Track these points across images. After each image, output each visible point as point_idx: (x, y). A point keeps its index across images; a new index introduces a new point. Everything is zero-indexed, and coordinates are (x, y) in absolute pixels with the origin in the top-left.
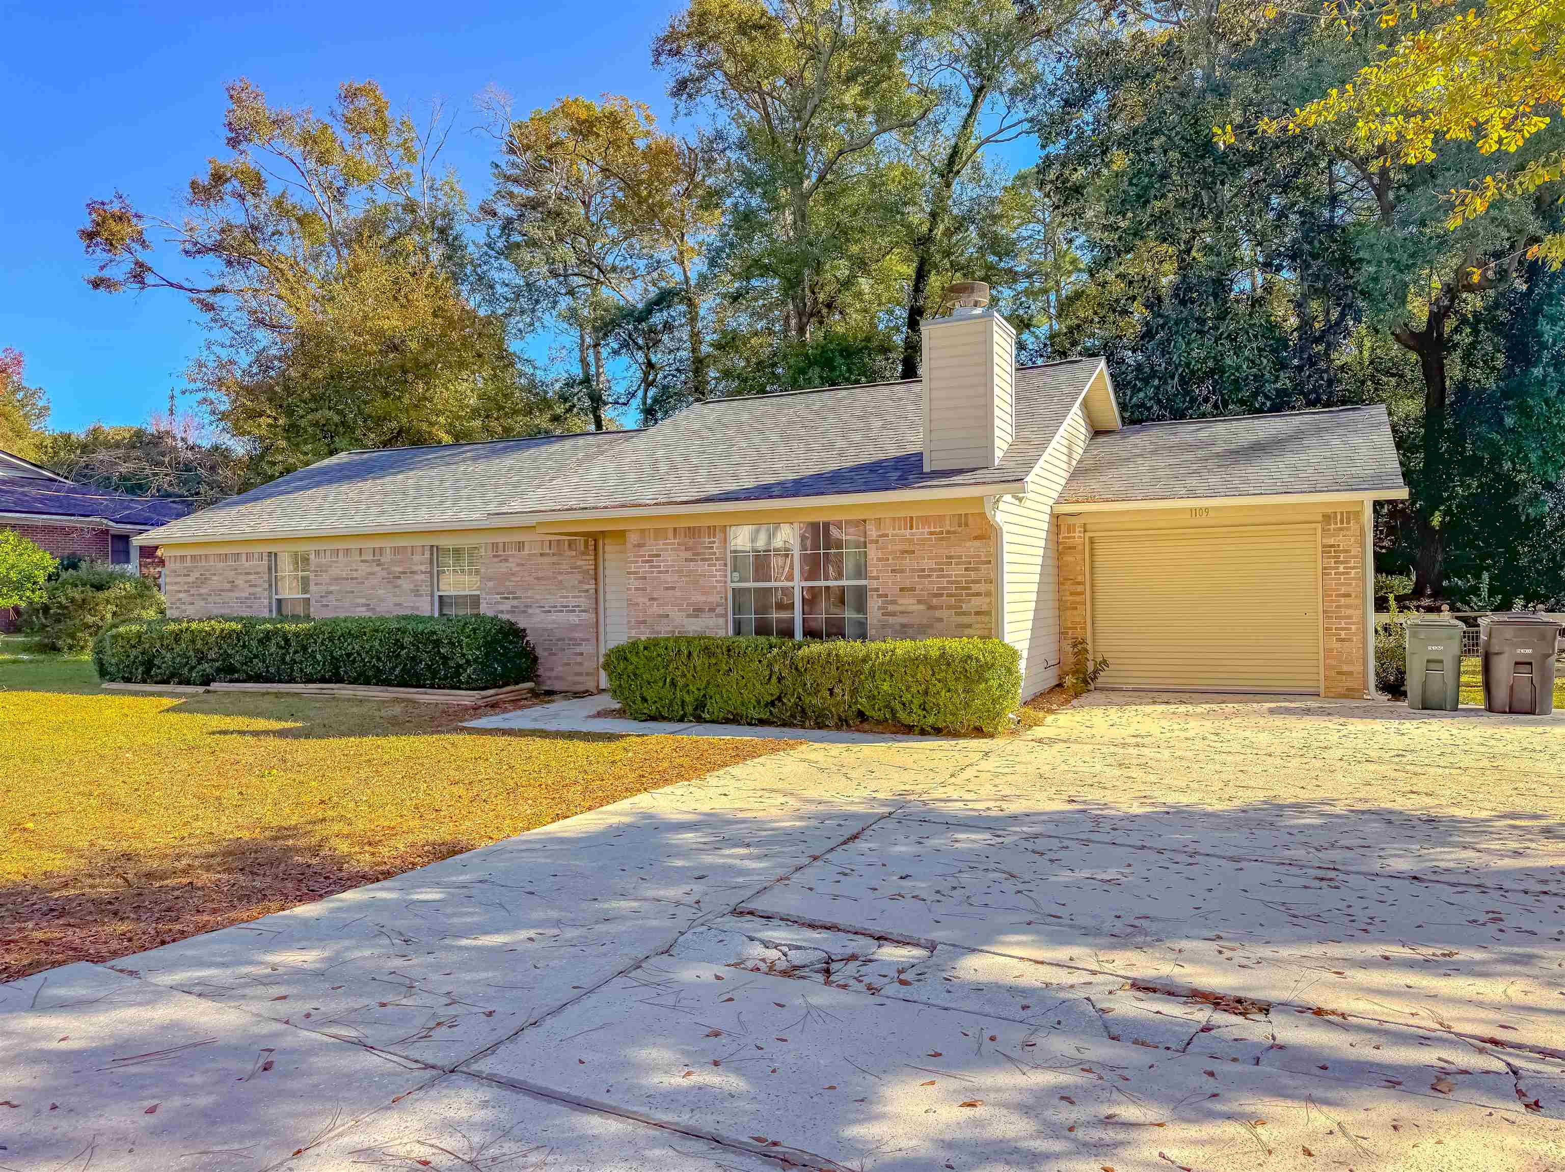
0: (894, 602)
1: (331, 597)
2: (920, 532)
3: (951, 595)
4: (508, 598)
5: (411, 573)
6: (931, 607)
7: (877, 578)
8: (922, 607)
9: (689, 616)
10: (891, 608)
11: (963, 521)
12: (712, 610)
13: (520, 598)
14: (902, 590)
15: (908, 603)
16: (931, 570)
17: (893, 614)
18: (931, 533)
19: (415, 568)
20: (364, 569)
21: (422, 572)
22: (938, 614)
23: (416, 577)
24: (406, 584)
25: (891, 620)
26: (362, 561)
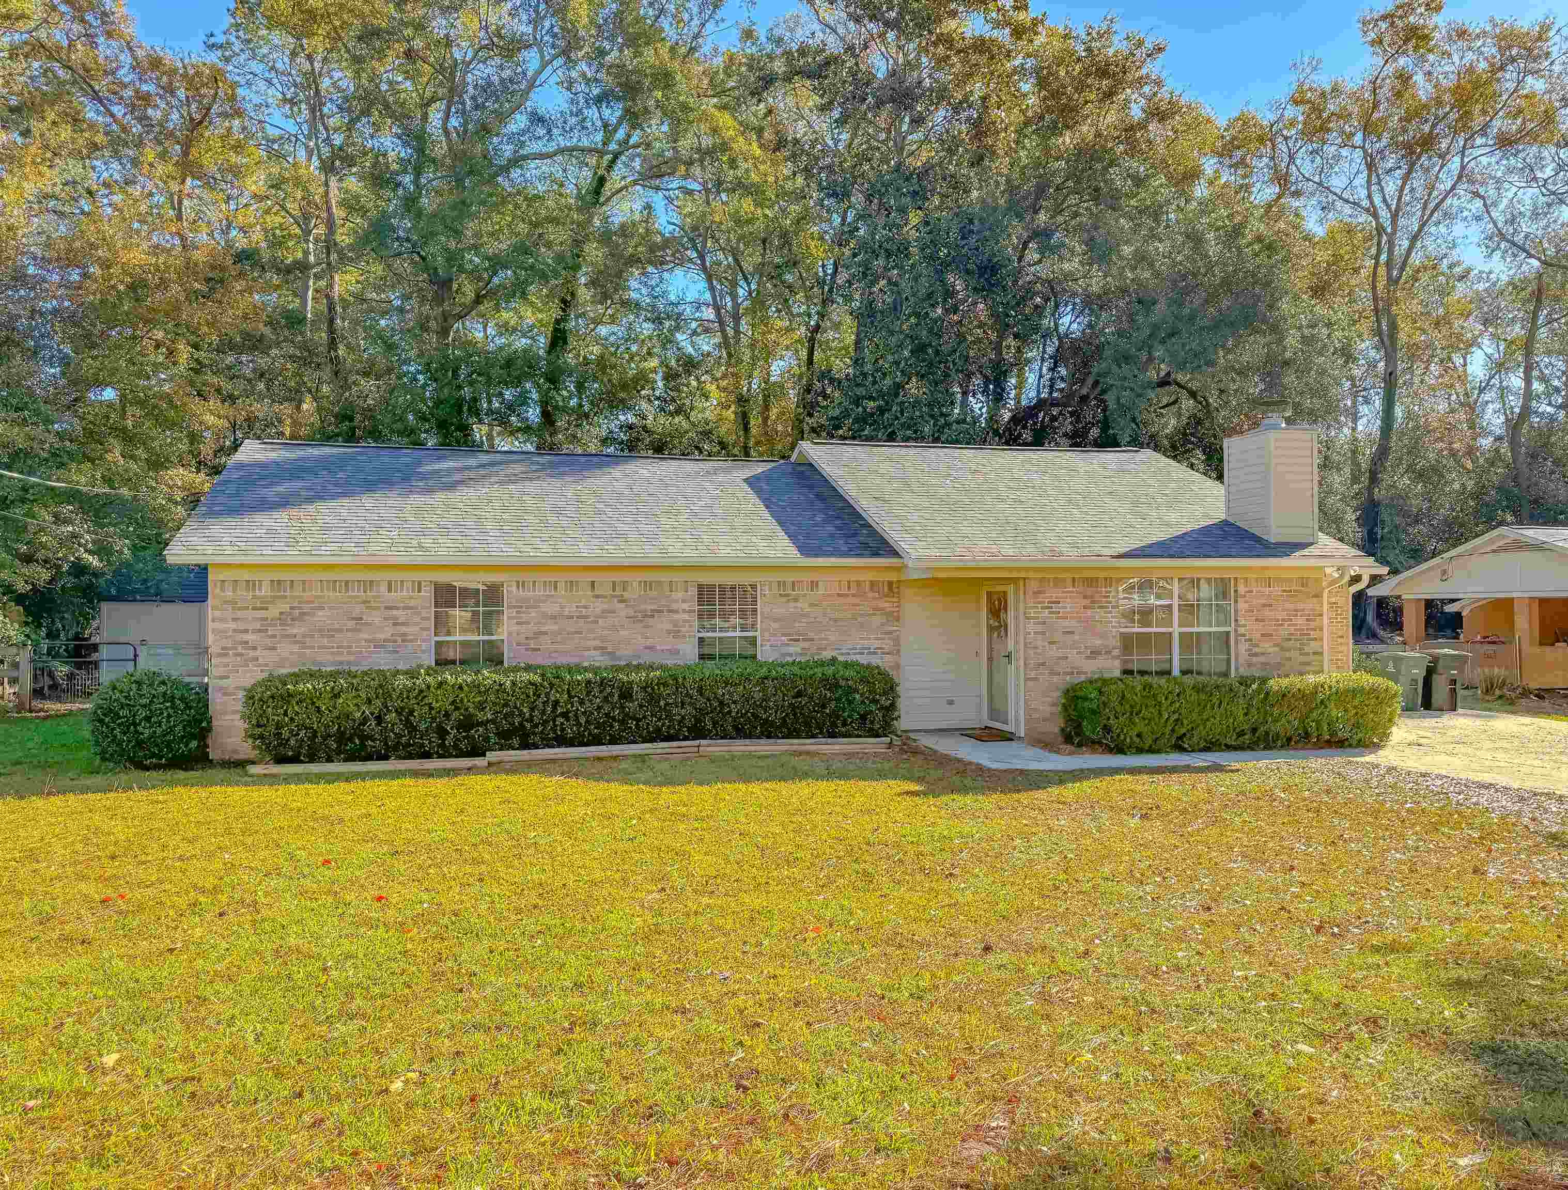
0: (1257, 646)
1: (543, 638)
2: (1277, 590)
3: (1296, 640)
4: (798, 640)
5: (670, 611)
6: (1283, 649)
7: (1245, 626)
8: (1277, 649)
9: (1088, 658)
10: (1256, 650)
11: (1304, 582)
12: (1107, 653)
13: (812, 640)
14: (1263, 635)
15: (1267, 646)
16: (1283, 620)
17: (1256, 655)
18: (1284, 591)
19: (674, 606)
20: (599, 606)
21: (684, 611)
22: (1287, 655)
23: (676, 616)
24: (663, 624)
25: (1254, 659)
26: (597, 597)
